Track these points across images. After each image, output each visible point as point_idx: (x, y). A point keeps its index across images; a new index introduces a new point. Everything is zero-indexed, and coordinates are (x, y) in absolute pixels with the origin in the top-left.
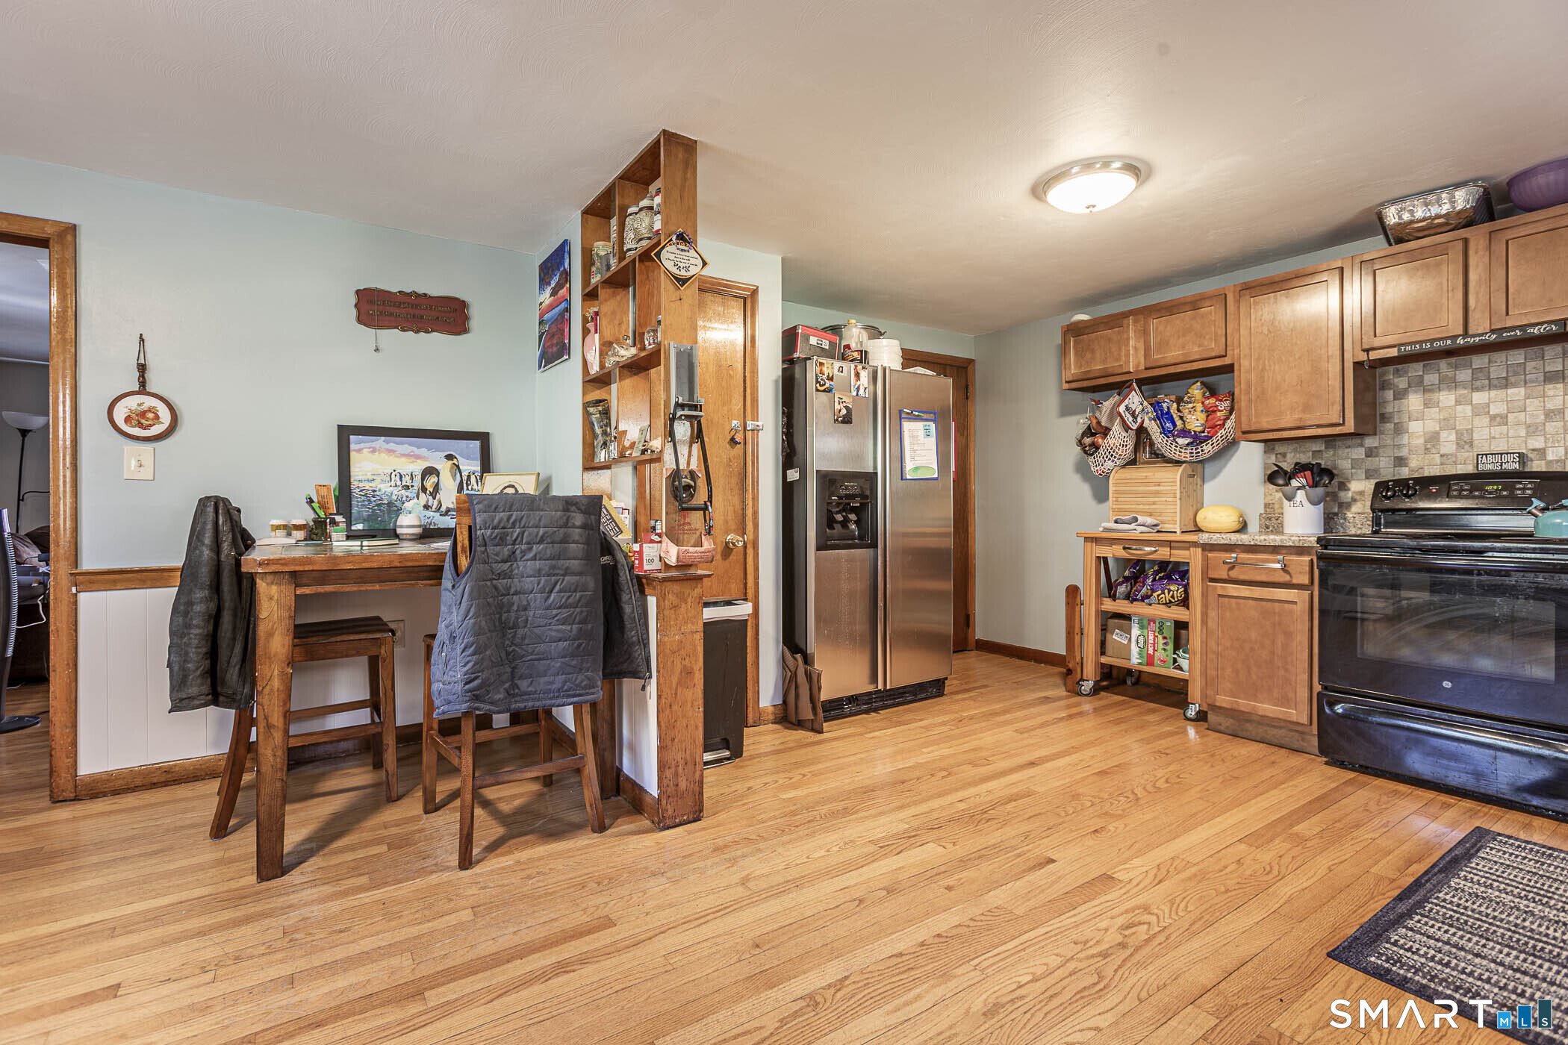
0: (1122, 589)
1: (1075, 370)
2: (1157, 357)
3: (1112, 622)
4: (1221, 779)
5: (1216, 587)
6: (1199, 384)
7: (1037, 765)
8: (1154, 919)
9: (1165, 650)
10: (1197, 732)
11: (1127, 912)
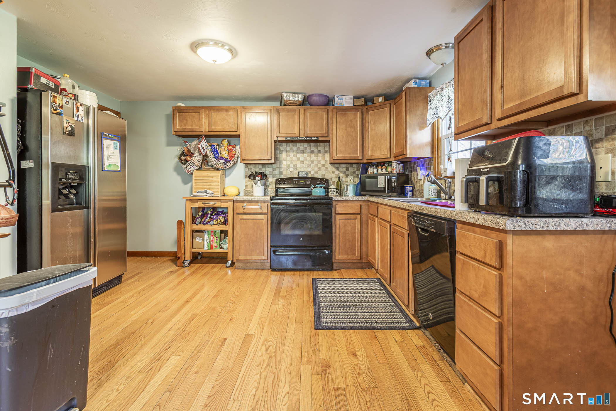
0: (198, 220)
1: (179, 127)
2: (213, 128)
3: (195, 234)
4: (252, 286)
5: (239, 216)
6: (226, 140)
7: (189, 301)
8: (271, 343)
9: (217, 242)
10: (232, 272)
11: (262, 345)
